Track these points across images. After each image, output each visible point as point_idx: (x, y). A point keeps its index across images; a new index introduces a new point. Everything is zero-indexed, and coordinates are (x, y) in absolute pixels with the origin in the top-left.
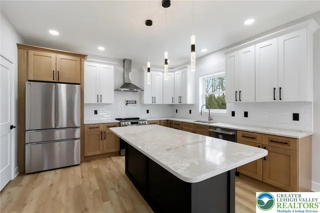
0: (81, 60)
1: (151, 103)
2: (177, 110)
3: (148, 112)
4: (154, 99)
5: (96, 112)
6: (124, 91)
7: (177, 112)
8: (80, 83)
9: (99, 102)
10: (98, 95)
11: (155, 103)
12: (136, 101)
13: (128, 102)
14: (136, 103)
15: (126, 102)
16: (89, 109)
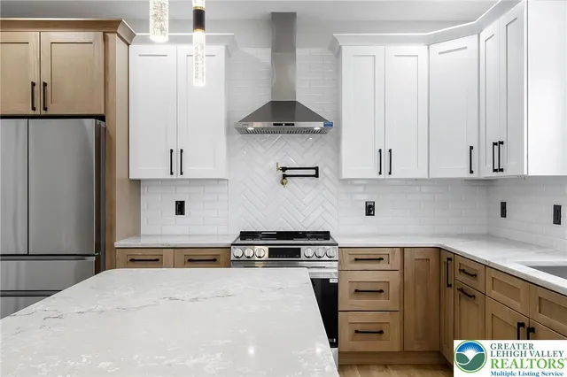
0: (105, 39)
1: (376, 176)
2: (503, 206)
3: (370, 210)
4: (385, 158)
5: (180, 208)
6: (257, 131)
7: (504, 214)
8: (103, 113)
9: (177, 175)
10: (172, 151)
11: (388, 176)
12: (317, 169)
13: (287, 172)
14: (317, 176)
15: (281, 173)
16: (160, 198)
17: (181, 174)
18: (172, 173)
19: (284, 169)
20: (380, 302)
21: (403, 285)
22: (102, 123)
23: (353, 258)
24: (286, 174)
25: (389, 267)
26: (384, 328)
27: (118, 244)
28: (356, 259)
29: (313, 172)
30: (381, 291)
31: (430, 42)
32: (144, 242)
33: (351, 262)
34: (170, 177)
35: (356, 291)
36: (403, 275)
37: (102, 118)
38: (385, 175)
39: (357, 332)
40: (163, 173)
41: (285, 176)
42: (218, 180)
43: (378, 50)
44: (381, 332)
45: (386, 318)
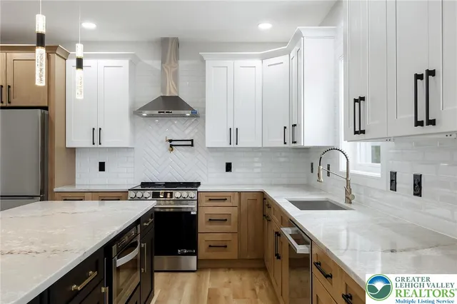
0: (48, 57)
1: (226, 144)
3: (229, 167)
5: (102, 167)
6: (149, 116)
7: (312, 171)
8: (46, 105)
9: (97, 145)
10: (94, 129)
11: (235, 146)
12: (192, 141)
13: (173, 143)
14: (192, 145)
15: (169, 143)
16: (88, 160)
17: (100, 144)
18: (94, 144)
19: (170, 141)
20: (226, 227)
21: (240, 216)
22: (46, 112)
23: (208, 198)
24: (172, 144)
25: (230, 205)
26: (228, 244)
27: (55, 190)
28: (210, 200)
29: (190, 143)
30: (226, 220)
31: (263, 58)
32: (77, 188)
33: (206, 201)
34: (93, 146)
35: (210, 220)
36: (240, 209)
37: (46, 108)
38: (234, 145)
39: (210, 246)
40: (88, 144)
41: (171, 146)
42: (127, 148)
43: (229, 63)
44: (226, 246)
45: (229, 237)
